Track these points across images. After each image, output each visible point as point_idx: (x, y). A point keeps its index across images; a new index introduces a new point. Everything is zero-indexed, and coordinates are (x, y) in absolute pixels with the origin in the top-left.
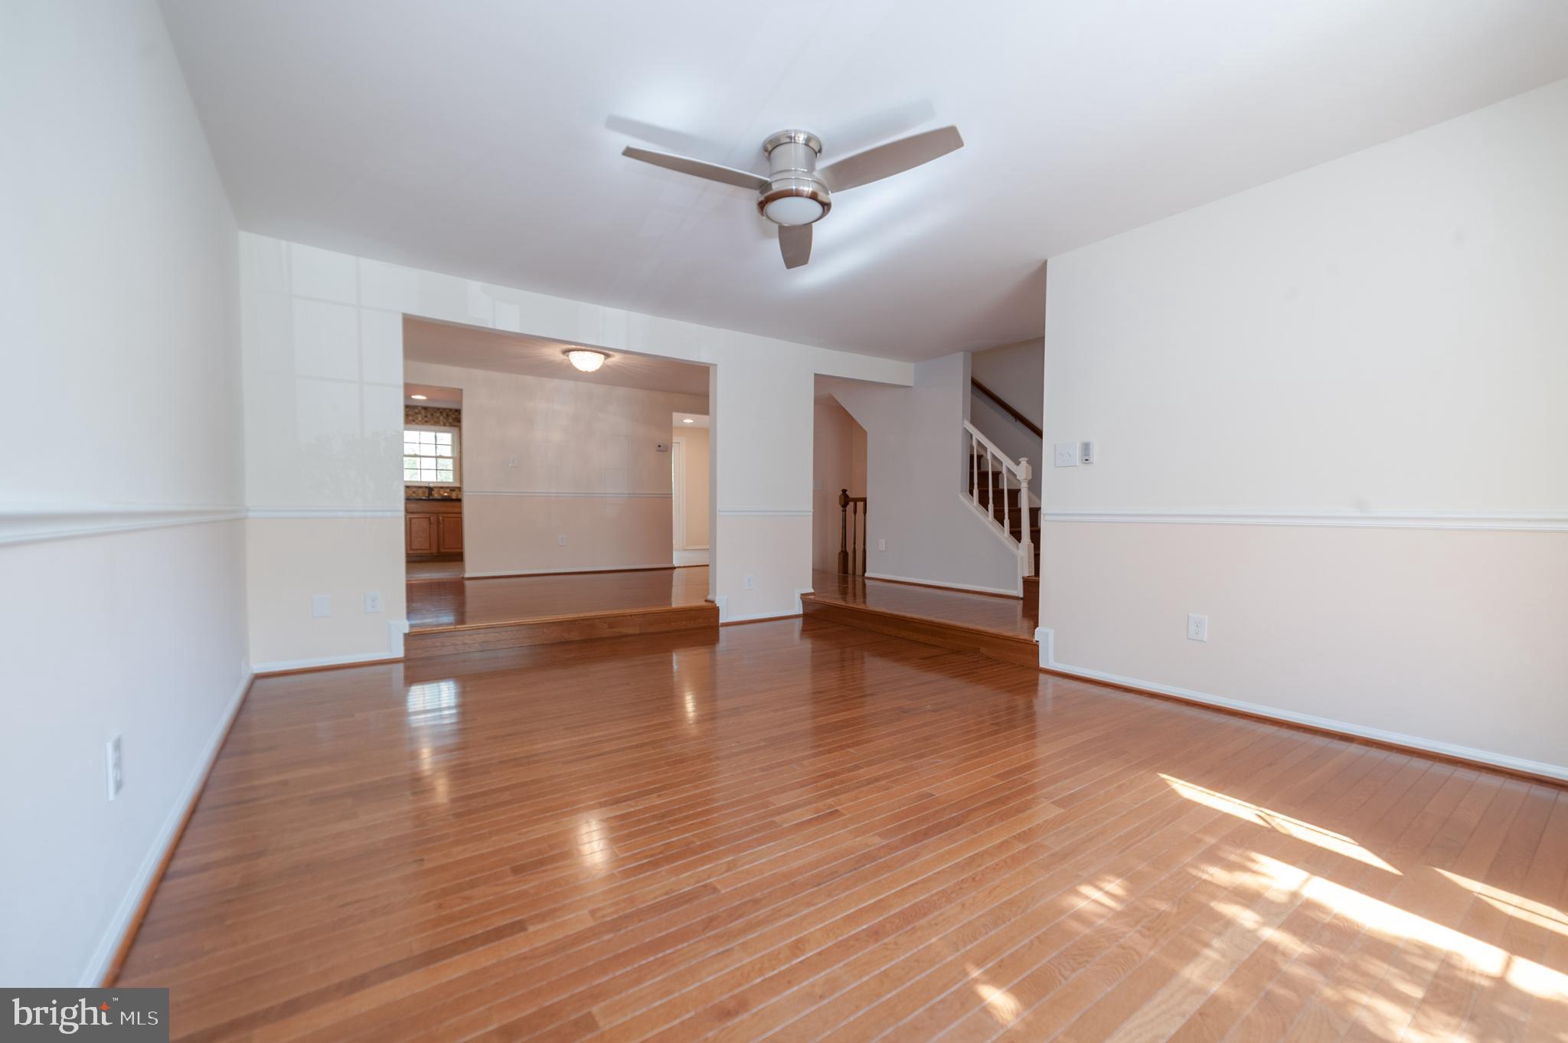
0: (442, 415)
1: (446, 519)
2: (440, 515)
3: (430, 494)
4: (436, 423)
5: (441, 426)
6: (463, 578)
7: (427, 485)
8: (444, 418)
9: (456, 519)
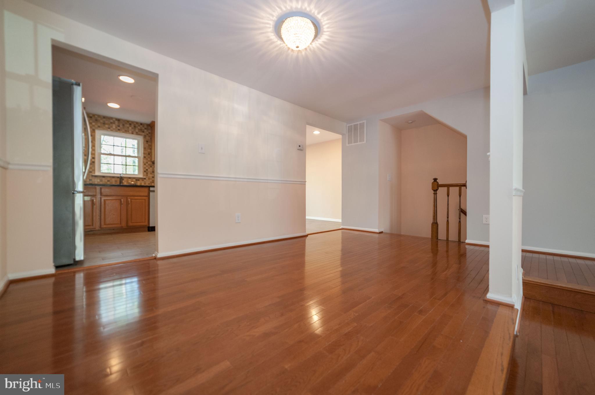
0: (131, 126)
1: (133, 200)
2: (128, 197)
3: (120, 182)
4: (126, 131)
5: (130, 134)
6: (155, 258)
7: (119, 176)
8: (132, 128)
9: (141, 200)
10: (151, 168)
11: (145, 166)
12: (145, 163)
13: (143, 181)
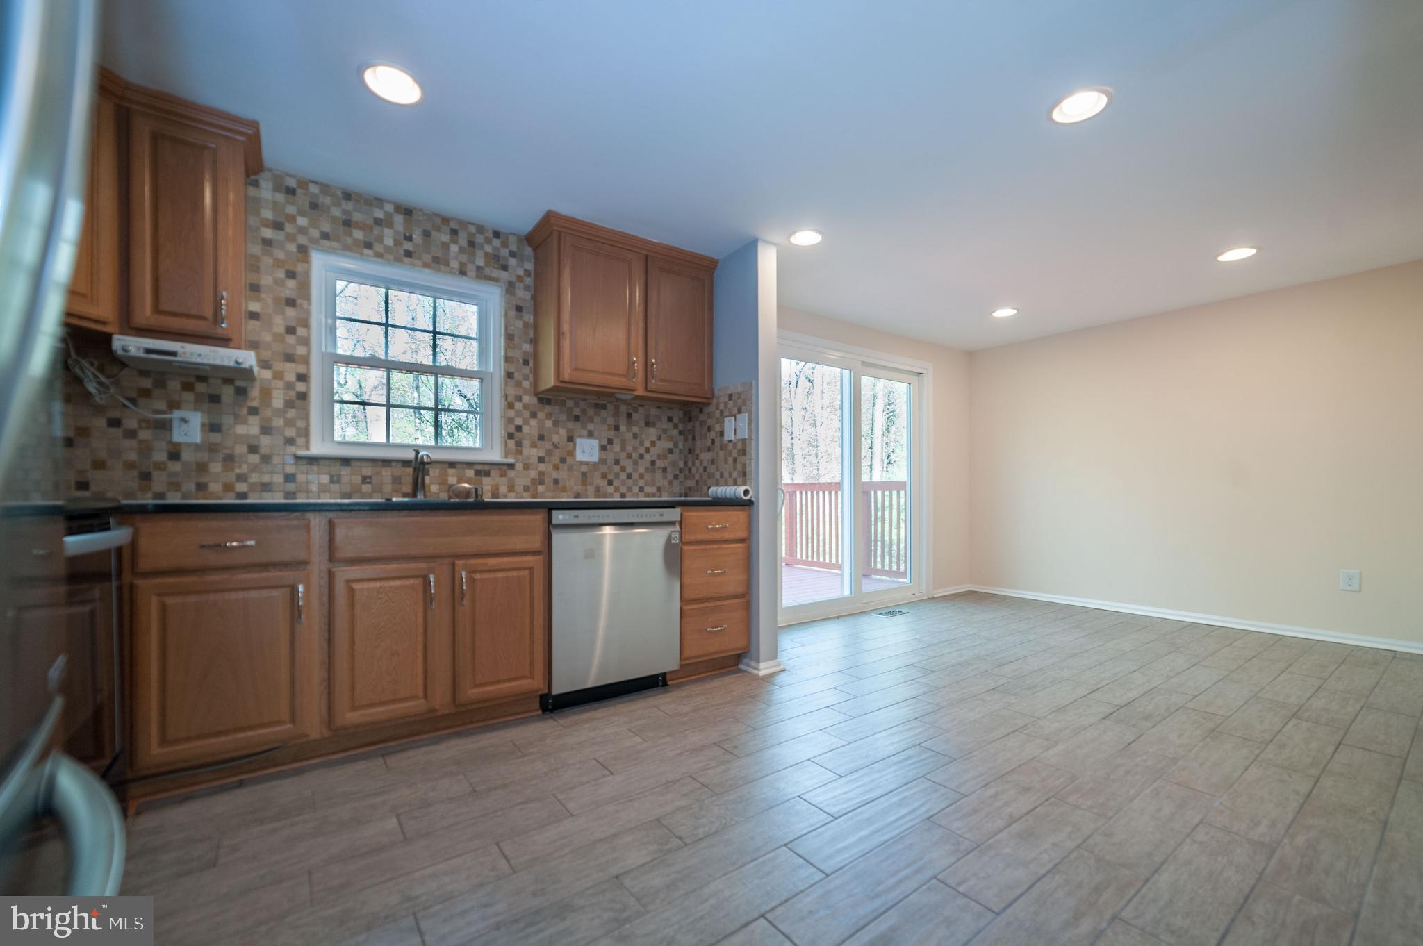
0: (455, 242)
1: (478, 576)
2: (459, 562)
3: (418, 485)
4: (438, 263)
5: (451, 272)
7: (410, 455)
8: (461, 250)
9: (515, 573)
10: (533, 422)
11: (511, 413)
12: (510, 399)
13: (503, 475)
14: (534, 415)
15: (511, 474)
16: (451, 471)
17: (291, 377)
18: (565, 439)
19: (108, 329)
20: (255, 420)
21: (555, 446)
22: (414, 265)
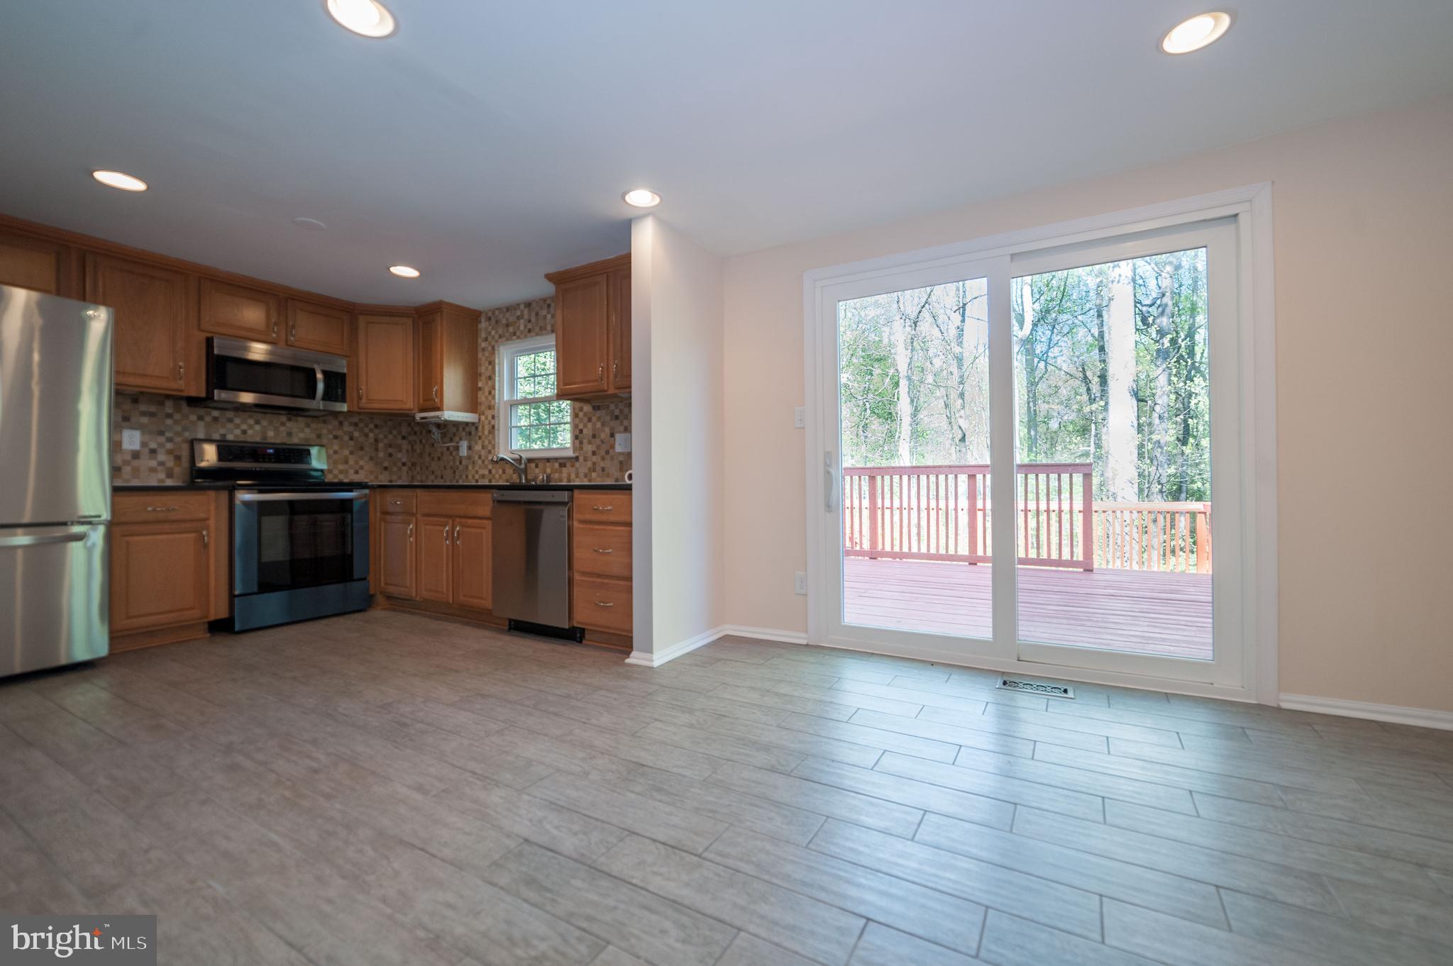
2: (457, 520)
11: (577, 421)
13: (573, 466)
14: (590, 420)
15: (577, 465)
16: (548, 464)
17: (490, 417)
18: (609, 435)
19: (414, 412)
20: (480, 442)
21: (602, 442)
22: (532, 337)
